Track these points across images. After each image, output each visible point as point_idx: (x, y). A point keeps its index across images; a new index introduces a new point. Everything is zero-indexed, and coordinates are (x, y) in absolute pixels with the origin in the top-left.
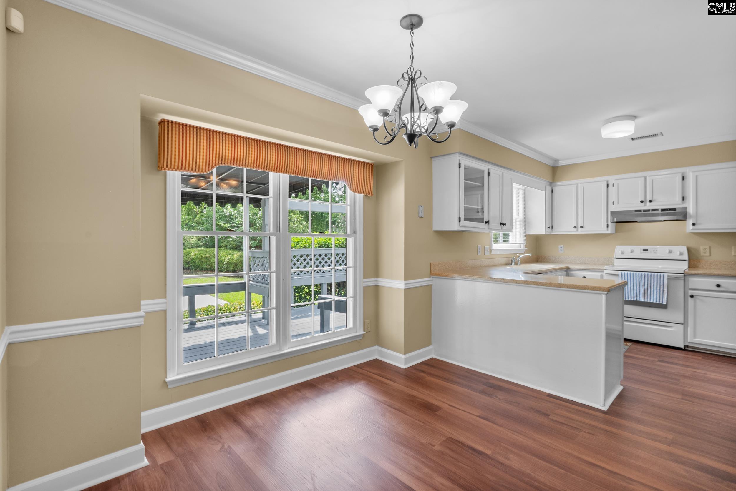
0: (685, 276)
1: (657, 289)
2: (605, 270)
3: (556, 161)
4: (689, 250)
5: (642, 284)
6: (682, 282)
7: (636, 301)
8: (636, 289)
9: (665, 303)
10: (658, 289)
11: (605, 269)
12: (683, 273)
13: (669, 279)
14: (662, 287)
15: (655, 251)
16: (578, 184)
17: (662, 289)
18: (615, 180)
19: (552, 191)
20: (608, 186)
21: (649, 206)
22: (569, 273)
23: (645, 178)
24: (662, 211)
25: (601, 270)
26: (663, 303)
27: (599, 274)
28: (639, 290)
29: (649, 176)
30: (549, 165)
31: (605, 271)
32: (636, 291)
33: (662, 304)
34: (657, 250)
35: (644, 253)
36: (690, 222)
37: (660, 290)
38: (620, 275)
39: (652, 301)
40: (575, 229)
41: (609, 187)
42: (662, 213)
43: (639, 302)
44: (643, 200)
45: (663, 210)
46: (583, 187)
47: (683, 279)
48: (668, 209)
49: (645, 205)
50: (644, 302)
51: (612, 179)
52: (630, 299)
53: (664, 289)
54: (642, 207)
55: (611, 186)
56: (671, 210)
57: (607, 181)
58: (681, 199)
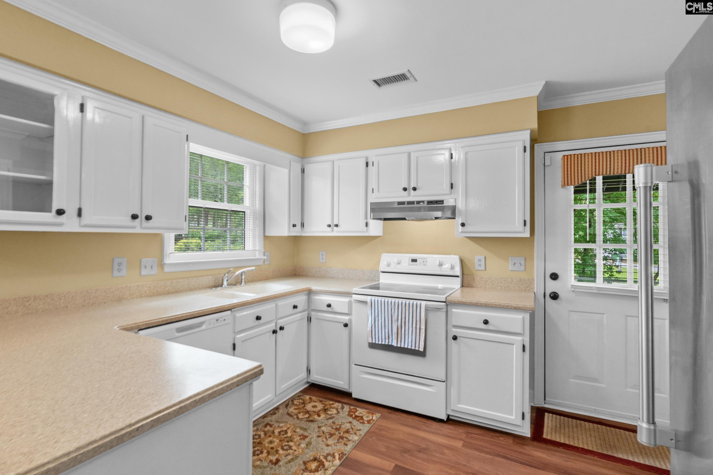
0: (447, 305)
1: (412, 327)
2: (354, 294)
3: (305, 124)
4: (462, 262)
5: (395, 318)
6: (443, 315)
7: (388, 345)
8: (388, 326)
9: (421, 349)
10: (414, 326)
11: (353, 292)
12: (445, 301)
13: (427, 310)
14: (418, 323)
15: (425, 263)
16: (333, 161)
17: (418, 327)
18: (375, 156)
19: (303, 171)
20: (367, 164)
21: (413, 197)
22: (312, 297)
23: (409, 155)
24: (429, 204)
25: (348, 294)
26: (420, 349)
27: (346, 300)
28: (392, 327)
29: (413, 152)
30: (299, 132)
31: (354, 296)
32: (388, 329)
33: (418, 351)
34: (426, 261)
35: (412, 265)
36: (459, 220)
37: (416, 328)
38: (369, 303)
39: (406, 346)
40: (329, 229)
41: (369, 167)
42: (428, 207)
43: (392, 346)
44: (406, 186)
45: (430, 202)
46: (339, 165)
47: (445, 310)
48: (434, 201)
49: (409, 195)
50: (397, 347)
51: (372, 154)
52: (380, 343)
53: (421, 327)
54: (405, 197)
55: (370, 164)
56: (438, 203)
57: (367, 158)
58: (449, 186)
